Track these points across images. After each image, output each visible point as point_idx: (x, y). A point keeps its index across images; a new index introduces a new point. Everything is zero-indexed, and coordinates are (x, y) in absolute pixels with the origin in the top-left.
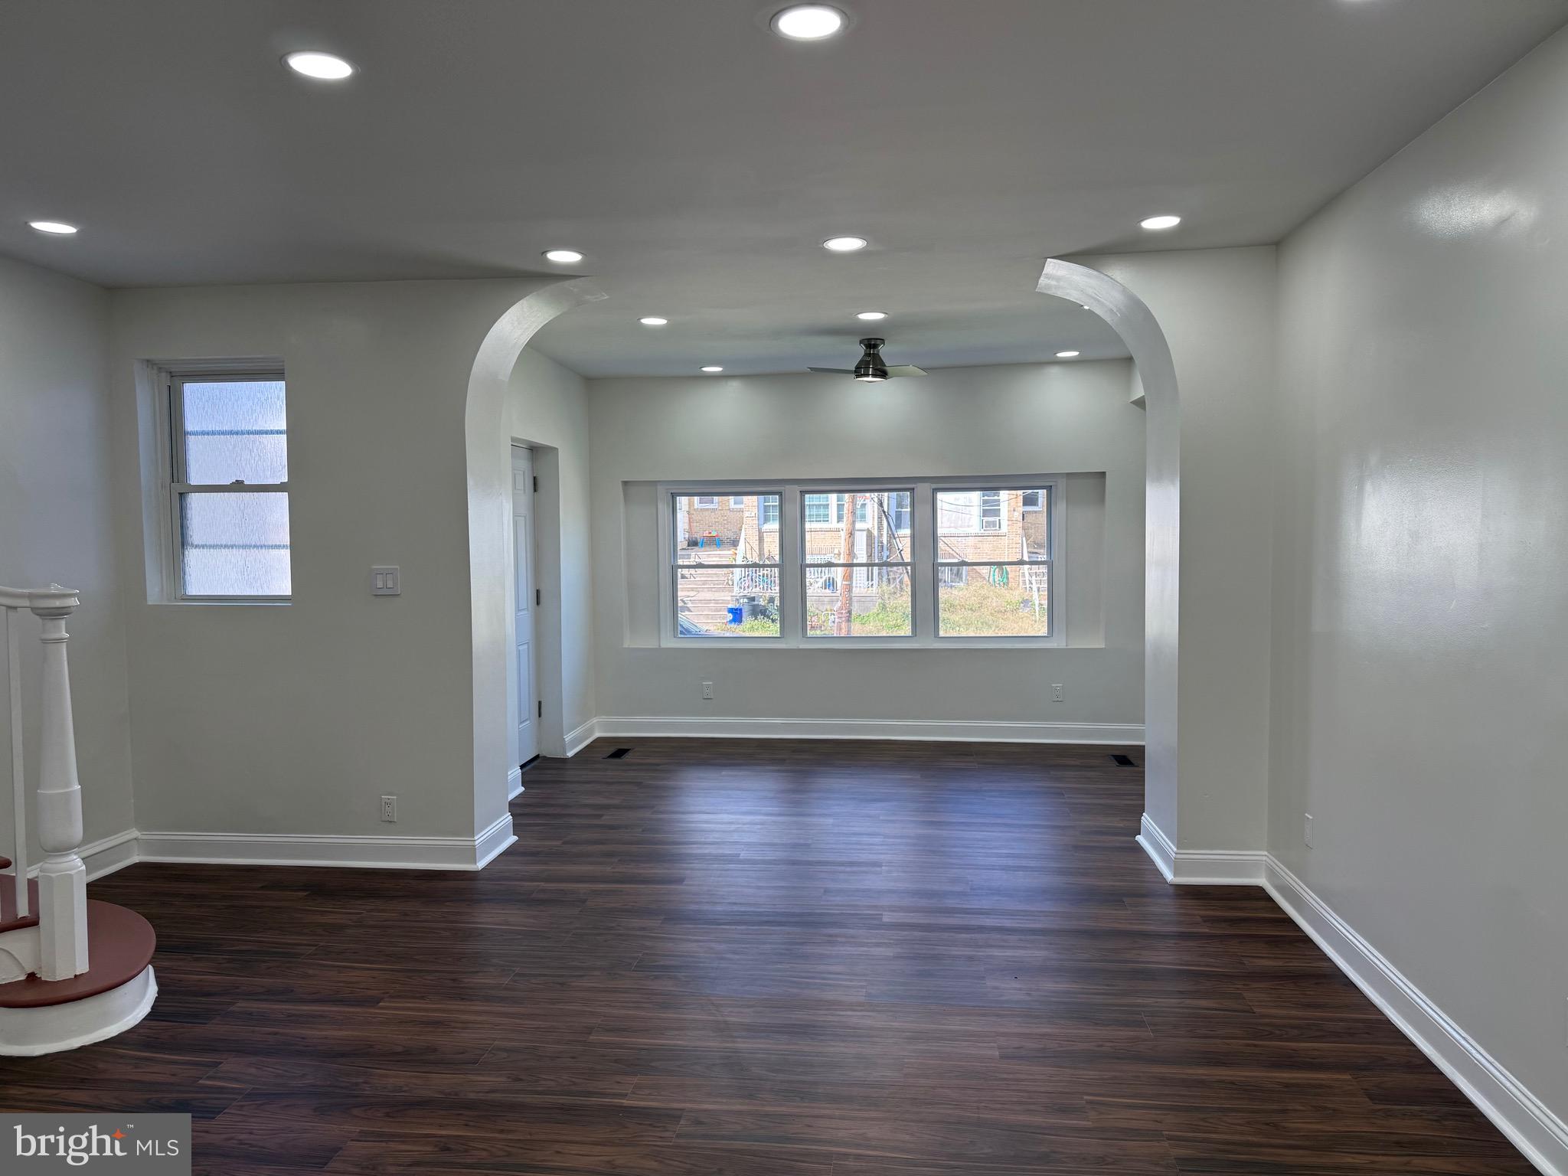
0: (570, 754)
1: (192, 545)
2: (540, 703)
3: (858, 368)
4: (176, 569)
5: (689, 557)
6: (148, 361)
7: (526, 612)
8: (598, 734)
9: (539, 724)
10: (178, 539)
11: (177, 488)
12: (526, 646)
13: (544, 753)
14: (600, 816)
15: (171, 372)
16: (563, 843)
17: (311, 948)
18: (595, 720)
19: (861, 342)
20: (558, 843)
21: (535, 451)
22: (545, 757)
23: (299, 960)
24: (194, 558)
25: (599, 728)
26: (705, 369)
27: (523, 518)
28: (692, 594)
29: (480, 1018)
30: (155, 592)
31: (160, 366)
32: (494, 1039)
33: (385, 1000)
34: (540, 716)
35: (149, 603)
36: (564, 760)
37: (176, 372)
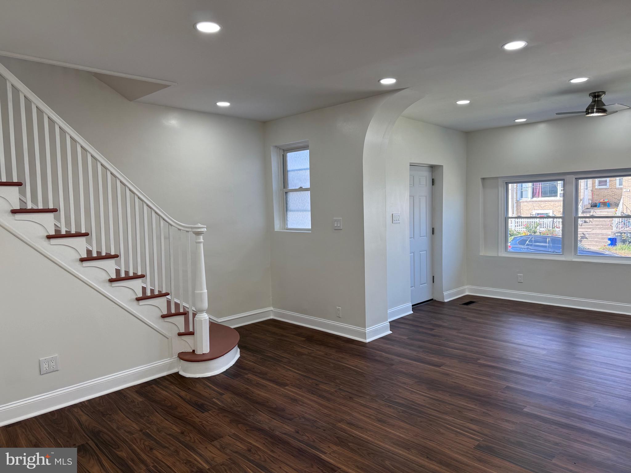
0: (446, 301)
1: (290, 211)
2: (433, 277)
3: (588, 109)
4: (284, 219)
5: (590, 212)
6: (276, 146)
7: (426, 237)
8: (467, 293)
9: (433, 286)
10: (285, 209)
11: (285, 190)
12: (425, 252)
13: (435, 299)
14: (432, 329)
15: (283, 150)
16: (408, 338)
17: (286, 359)
18: (466, 287)
19: (589, 96)
20: (406, 338)
21: (433, 168)
22: (436, 300)
23: (280, 363)
24: (290, 215)
25: (468, 291)
26: (516, 121)
27: (425, 197)
28: (589, 230)
29: (309, 402)
30: (277, 227)
31: (280, 148)
32: (306, 413)
33: (290, 386)
34: (433, 282)
35: (276, 230)
36: (443, 303)
37: (285, 149)
